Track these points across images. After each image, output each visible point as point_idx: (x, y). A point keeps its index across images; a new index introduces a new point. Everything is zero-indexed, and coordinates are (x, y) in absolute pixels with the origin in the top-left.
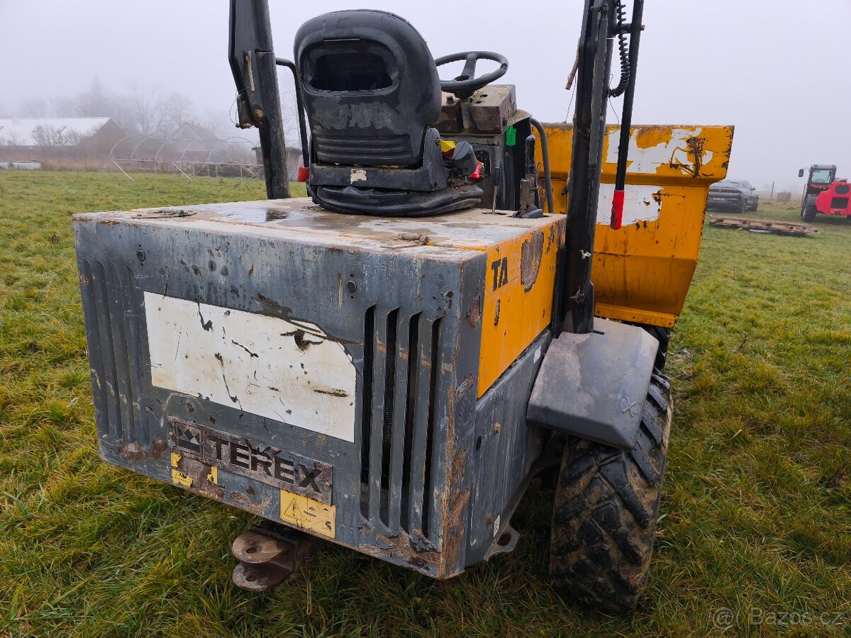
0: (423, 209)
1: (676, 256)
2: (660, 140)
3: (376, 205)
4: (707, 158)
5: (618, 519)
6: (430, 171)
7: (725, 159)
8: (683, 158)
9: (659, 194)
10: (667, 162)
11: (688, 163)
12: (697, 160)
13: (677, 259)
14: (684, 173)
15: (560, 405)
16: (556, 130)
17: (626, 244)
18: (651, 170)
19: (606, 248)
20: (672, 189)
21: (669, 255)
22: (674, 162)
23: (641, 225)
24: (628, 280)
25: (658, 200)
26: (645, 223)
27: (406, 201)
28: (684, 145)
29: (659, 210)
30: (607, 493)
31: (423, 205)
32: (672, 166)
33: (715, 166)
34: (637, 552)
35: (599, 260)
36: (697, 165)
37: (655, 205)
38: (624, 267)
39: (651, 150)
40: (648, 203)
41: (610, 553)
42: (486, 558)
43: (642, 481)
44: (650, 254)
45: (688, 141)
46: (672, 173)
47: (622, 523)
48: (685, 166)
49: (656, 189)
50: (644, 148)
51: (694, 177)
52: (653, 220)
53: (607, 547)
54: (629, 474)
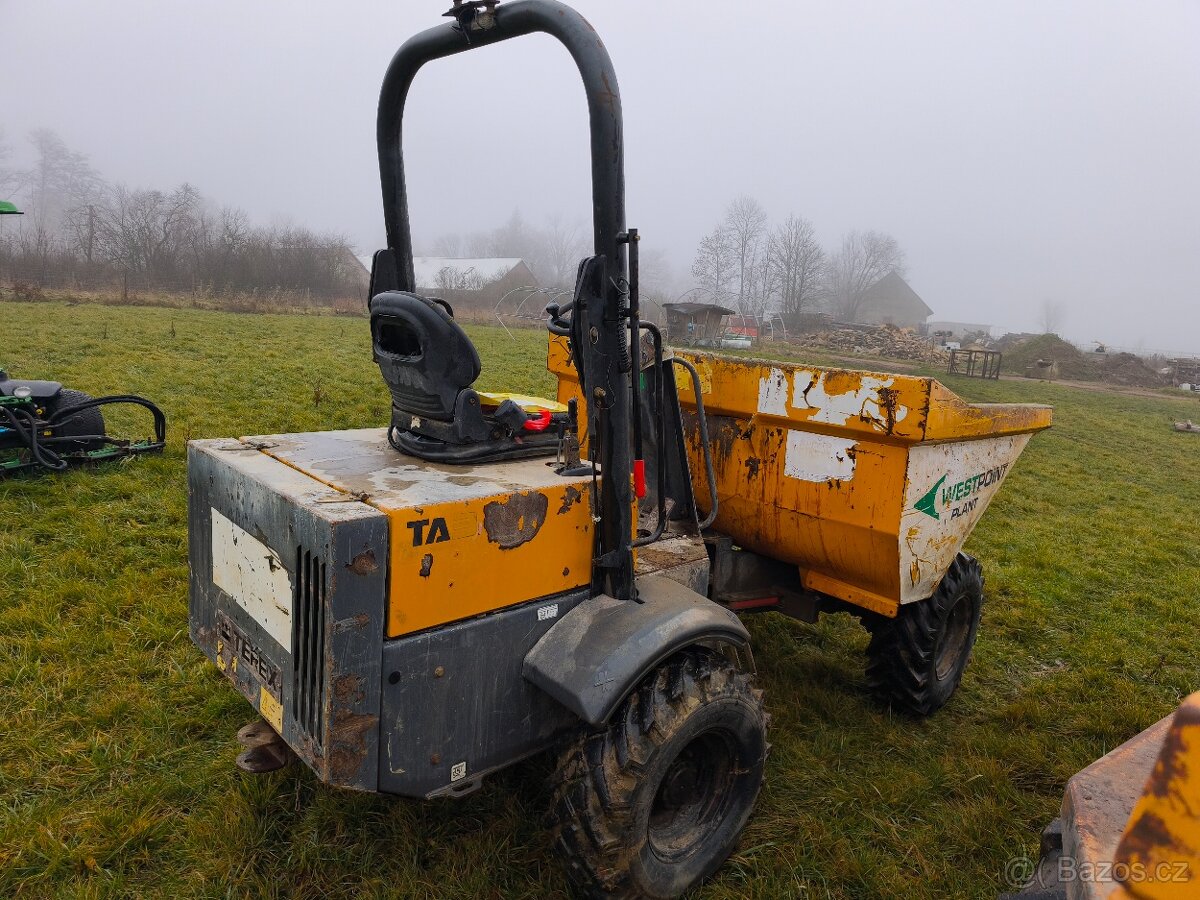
0: (457, 459)
1: (876, 528)
2: (848, 388)
3: (422, 451)
4: (901, 414)
5: (586, 799)
6: (460, 427)
7: (923, 418)
8: (874, 411)
9: (853, 449)
10: (857, 413)
11: (881, 418)
12: (890, 415)
13: (876, 532)
14: (876, 428)
15: (546, 669)
16: (740, 366)
17: (818, 503)
18: (839, 421)
19: (797, 506)
20: (868, 446)
21: (867, 526)
22: (865, 414)
23: (834, 484)
24: (828, 550)
25: (852, 457)
26: (838, 482)
27: (442, 450)
28: (876, 397)
29: (853, 469)
30: (581, 770)
31: (456, 455)
32: (863, 419)
33: (910, 425)
34: (598, 840)
35: (792, 518)
36: (891, 421)
37: (849, 463)
38: (820, 531)
39: (838, 398)
40: (841, 460)
41: (578, 835)
42: (429, 796)
43: (617, 765)
44: (846, 520)
45: (879, 392)
46: (862, 427)
47: (589, 806)
48: (877, 421)
49: (851, 443)
50: (831, 394)
51: (888, 434)
52: (846, 480)
53: (575, 828)
54: (606, 755)
